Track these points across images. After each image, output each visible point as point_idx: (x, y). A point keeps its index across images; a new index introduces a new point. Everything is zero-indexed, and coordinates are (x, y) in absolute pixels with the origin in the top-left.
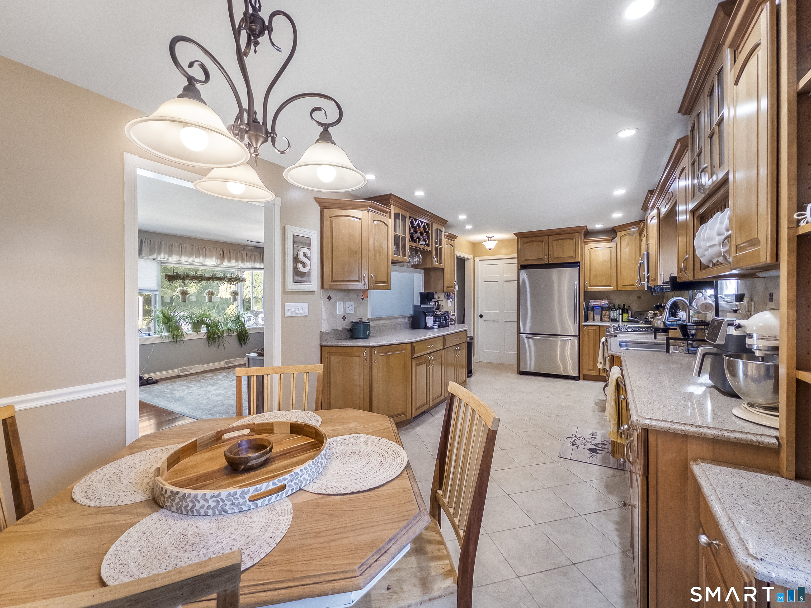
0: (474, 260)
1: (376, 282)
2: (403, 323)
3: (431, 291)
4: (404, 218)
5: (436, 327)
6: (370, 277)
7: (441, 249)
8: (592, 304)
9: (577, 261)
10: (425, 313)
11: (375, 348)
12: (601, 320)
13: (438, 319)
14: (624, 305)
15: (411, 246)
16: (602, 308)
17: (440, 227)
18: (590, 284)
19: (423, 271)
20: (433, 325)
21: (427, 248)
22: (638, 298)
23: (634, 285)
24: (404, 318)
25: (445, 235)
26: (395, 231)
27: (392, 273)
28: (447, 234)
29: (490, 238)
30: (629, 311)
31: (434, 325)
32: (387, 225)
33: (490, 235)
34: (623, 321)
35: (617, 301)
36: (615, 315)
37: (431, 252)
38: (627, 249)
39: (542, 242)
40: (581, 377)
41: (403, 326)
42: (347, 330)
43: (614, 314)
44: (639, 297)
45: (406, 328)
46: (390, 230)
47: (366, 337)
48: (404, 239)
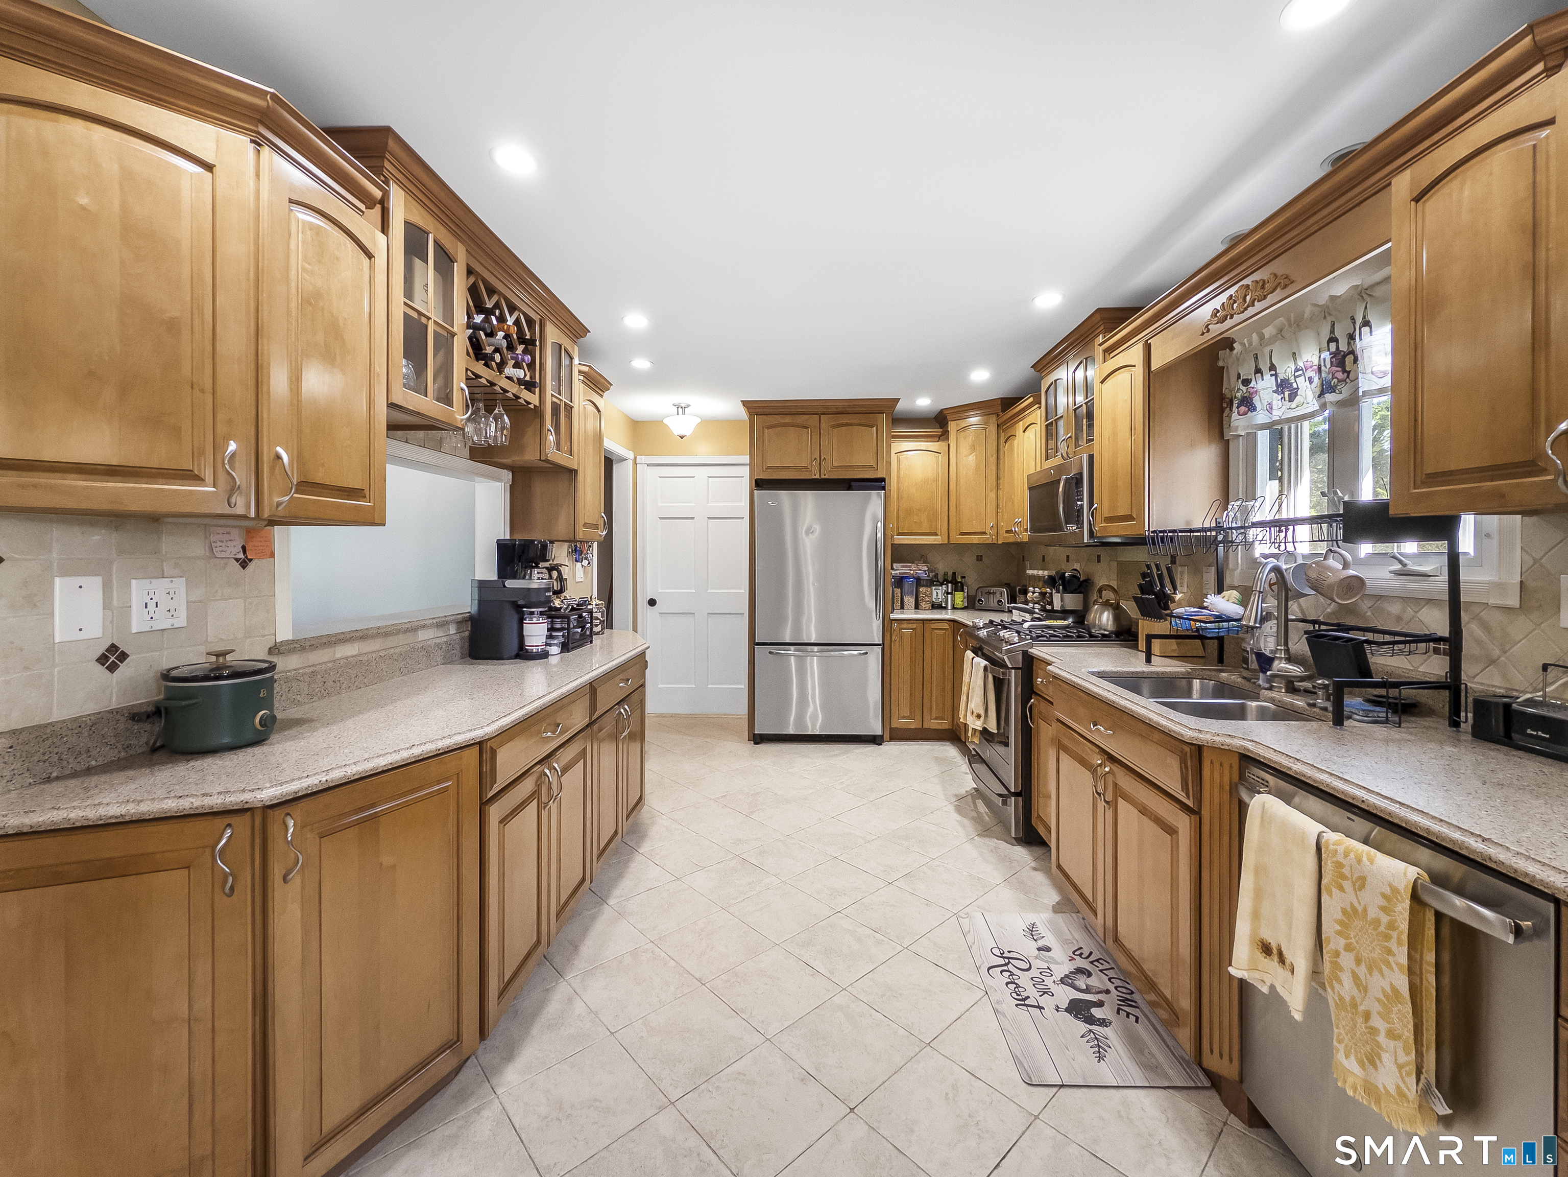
0: (635, 463)
1: (305, 486)
2: (438, 645)
3: (537, 535)
4: (445, 260)
5: (554, 650)
6: (266, 458)
7: (569, 409)
8: (898, 572)
9: (880, 475)
10: (518, 608)
11: (288, 810)
12: (917, 607)
13: (562, 622)
14: (954, 574)
15: (473, 373)
16: (919, 581)
17: (566, 343)
18: (898, 528)
19: (507, 475)
20: (547, 645)
21: (525, 395)
22: (978, 560)
23: (984, 533)
24: (442, 624)
25: (580, 372)
26: (409, 292)
27: (393, 472)
28: (586, 369)
29: (681, 408)
30: (965, 588)
31: (550, 645)
32: (370, 256)
33: (682, 399)
34: (954, 608)
35: (943, 567)
36: (940, 596)
37: (538, 412)
38: (972, 458)
39: (807, 428)
40: (887, 736)
41: (439, 656)
42: (136, 716)
43: (938, 593)
44: (979, 558)
45: (448, 661)
46: (381, 278)
47: (249, 736)
48: (445, 341)
